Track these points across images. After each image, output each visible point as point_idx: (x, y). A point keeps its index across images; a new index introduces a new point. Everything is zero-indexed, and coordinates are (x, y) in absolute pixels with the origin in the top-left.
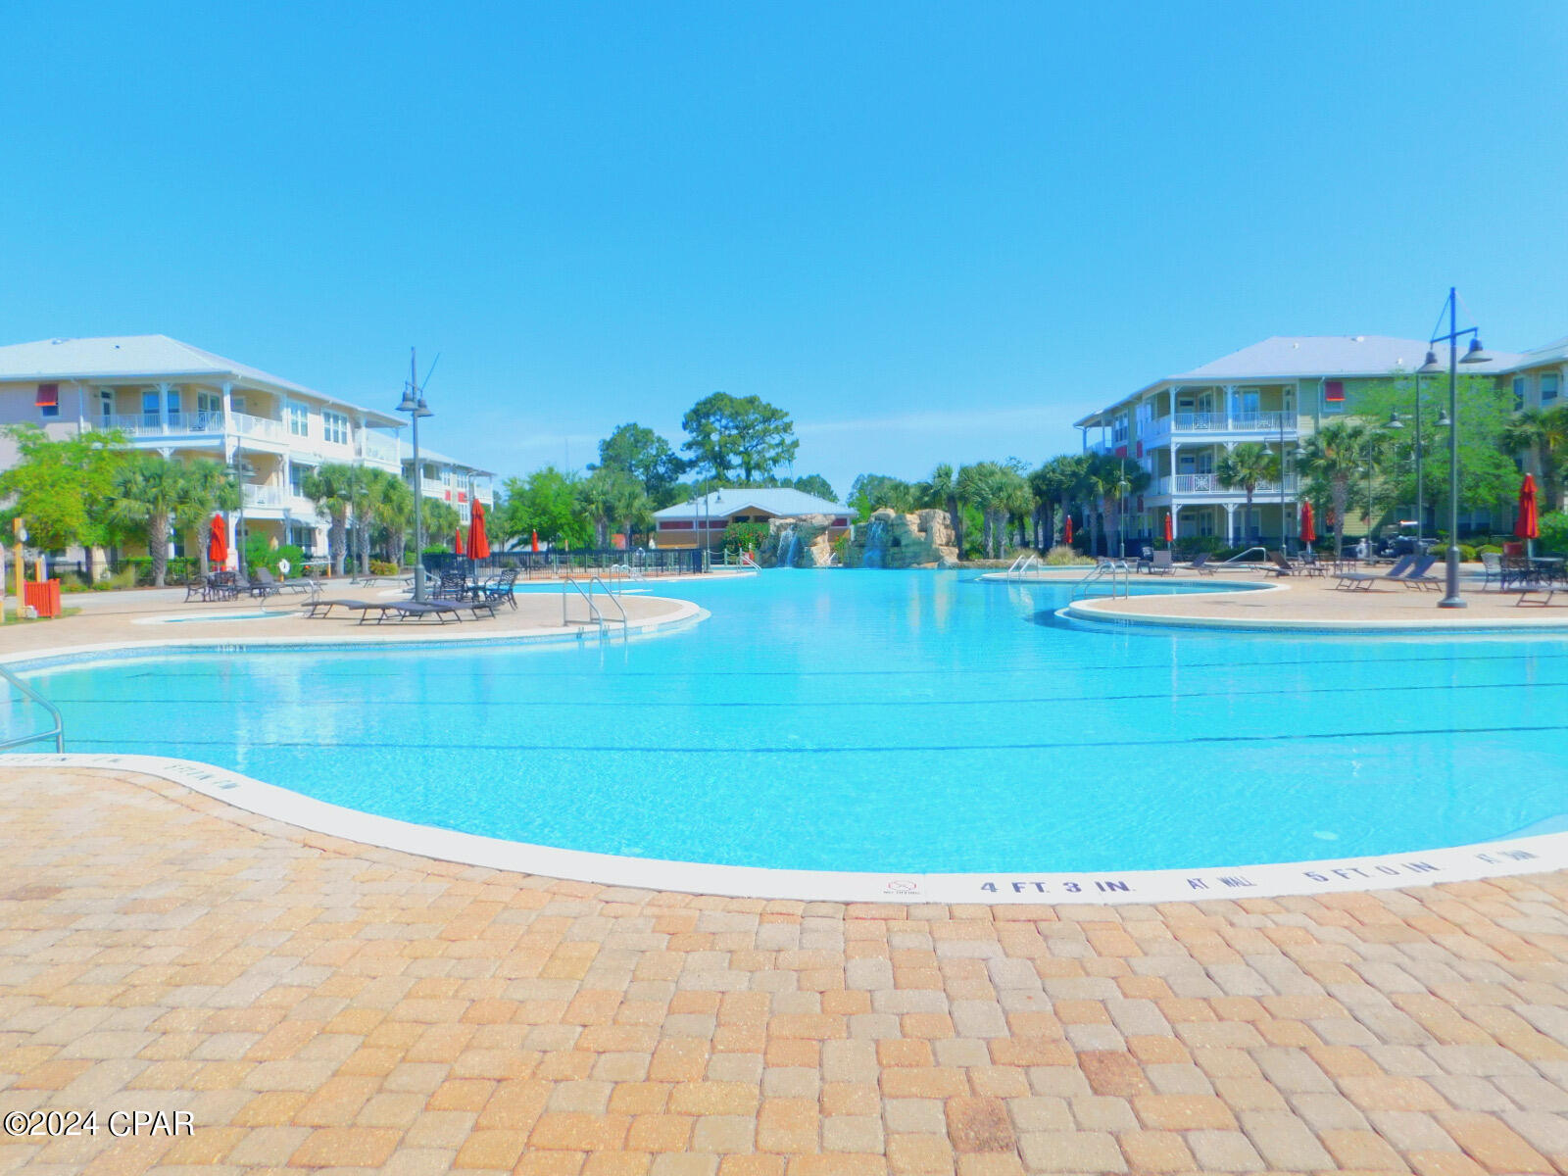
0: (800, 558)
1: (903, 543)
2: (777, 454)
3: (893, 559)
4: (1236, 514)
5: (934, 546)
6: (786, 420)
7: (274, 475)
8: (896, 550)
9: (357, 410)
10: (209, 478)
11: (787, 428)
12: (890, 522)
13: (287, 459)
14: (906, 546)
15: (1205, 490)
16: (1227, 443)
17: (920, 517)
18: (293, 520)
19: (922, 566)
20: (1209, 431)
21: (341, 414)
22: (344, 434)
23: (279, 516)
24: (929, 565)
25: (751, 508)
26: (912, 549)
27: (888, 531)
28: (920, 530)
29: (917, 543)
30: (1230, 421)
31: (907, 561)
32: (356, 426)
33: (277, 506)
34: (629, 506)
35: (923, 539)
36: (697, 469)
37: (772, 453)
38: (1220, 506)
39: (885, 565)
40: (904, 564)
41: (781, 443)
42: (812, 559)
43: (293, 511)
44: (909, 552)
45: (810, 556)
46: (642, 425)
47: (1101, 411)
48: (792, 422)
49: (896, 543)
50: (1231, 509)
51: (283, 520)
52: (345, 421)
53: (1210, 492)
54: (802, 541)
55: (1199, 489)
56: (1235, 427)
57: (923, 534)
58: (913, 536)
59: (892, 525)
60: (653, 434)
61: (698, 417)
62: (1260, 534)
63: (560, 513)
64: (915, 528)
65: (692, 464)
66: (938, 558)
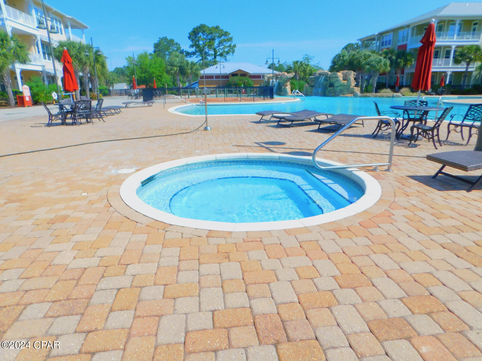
0: (280, 91)
1: (336, 85)
2: (229, 50)
3: (330, 92)
4: (451, 75)
5: (351, 87)
6: (230, 36)
7: (33, 47)
8: (331, 88)
9: (65, 16)
10: (5, 42)
11: (230, 39)
12: (329, 76)
13: (39, 38)
14: (337, 87)
15: (441, 65)
16: (452, 45)
17: (343, 74)
18: (47, 72)
19: (345, 95)
20: (447, 40)
21: (58, 18)
22: (61, 29)
23: (40, 69)
24: (349, 95)
25: (240, 70)
26: (339, 88)
27: (327, 80)
28: (344, 80)
29: (343, 85)
30: (455, 36)
31: (337, 93)
32: (66, 27)
33: (39, 64)
34: (191, 68)
35: (346, 84)
36: (196, 56)
37: (226, 50)
38: (445, 72)
39: (324, 95)
40: (335, 94)
41: (230, 46)
42: (287, 92)
43: (46, 67)
44: (338, 89)
45: (286, 90)
46: (169, 38)
47: (377, 33)
48: (232, 37)
49: (331, 85)
50: (449, 73)
51: (41, 71)
52: (60, 23)
53: (443, 66)
54: (281, 84)
55: (439, 65)
56: (457, 39)
57: (346, 82)
58: (341, 82)
59: (330, 77)
60: (174, 41)
61: (194, 34)
62: (452, 84)
63: (153, 72)
64: (341, 79)
65: (194, 53)
66: (352, 92)
